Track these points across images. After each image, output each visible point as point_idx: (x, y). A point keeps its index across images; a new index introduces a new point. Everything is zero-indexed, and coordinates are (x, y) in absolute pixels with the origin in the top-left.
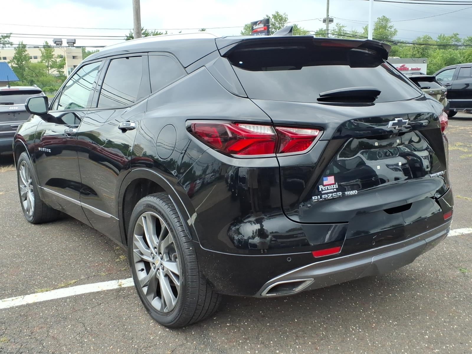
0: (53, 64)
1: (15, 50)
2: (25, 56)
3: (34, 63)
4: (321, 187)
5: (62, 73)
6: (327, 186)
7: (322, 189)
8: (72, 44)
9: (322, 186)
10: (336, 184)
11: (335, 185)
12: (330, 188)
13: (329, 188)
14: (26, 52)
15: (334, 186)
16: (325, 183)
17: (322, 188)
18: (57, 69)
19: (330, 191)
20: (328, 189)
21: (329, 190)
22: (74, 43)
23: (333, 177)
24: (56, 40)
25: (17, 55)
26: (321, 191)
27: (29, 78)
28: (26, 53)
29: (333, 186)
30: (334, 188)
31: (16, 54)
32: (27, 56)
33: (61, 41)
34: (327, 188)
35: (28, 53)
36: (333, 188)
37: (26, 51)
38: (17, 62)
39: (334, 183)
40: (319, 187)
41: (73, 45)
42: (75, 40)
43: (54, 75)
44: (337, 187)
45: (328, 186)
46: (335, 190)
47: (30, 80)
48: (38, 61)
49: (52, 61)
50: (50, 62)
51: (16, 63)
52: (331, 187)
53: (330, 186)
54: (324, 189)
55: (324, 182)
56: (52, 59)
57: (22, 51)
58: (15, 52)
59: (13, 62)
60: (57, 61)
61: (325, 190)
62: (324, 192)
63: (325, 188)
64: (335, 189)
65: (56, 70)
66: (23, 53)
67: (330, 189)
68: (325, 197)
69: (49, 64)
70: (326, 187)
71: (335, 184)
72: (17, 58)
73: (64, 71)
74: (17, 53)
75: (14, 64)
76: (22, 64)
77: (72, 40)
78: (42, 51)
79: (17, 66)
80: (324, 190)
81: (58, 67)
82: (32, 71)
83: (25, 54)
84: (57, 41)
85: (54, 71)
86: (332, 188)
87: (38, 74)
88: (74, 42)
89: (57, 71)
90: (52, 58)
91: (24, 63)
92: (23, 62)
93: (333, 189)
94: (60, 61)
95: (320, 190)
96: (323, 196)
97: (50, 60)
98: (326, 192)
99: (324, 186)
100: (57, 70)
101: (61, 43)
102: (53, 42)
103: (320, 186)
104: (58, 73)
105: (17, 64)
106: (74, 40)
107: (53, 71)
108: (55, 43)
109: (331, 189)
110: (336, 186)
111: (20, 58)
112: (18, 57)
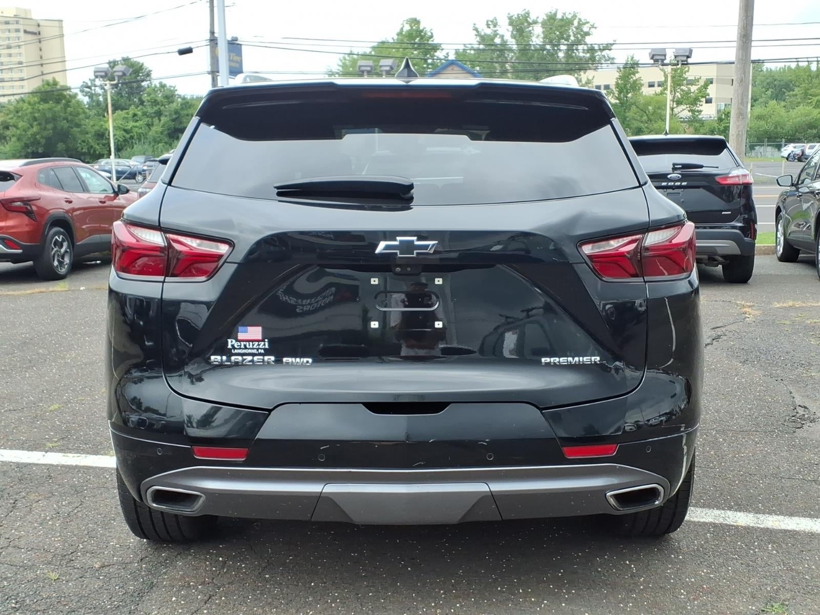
0: (682, 98)
1: (618, 72)
2: (635, 81)
3: (647, 94)
4: (231, 342)
5: (697, 114)
6: (245, 343)
7: (233, 346)
8: (685, 58)
9: (234, 341)
10: (265, 341)
11: (263, 343)
12: (251, 347)
13: (249, 346)
14: (636, 75)
15: (259, 345)
16: (241, 336)
17: (233, 343)
18: (688, 106)
19: (250, 351)
20: (246, 348)
21: (248, 349)
22: (688, 57)
23: (261, 328)
24: (654, 53)
25: (619, 82)
26: (231, 349)
27: (636, 124)
28: (637, 78)
29: (257, 343)
30: (260, 347)
31: (619, 79)
32: (637, 82)
33: (664, 54)
34: (245, 346)
35: (641, 77)
36: (258, 347)
37: (637, 72)
38: (618, 95)
39: (261, 338)
40: (227, 342)
41: (687, 61)
42: (691, 51)
43: (681, 118)
44: (267, 347)
45: (248, 343)
46: (262, 351)
47: (637, 128)
48: (656, 92)
49: (682, 90)
50: (678, 92)
51: (616, 96)
52: (253, 345)
53: (251, 343)
54: (238, 346)
55: (239, 334)
56: (682, 87)
57: (630, 74)
58: (617, 75)
59: (612, 95)
60: (692, 91)
61: (240, 348)
62: (236, 351)
63: (241, 346)
64: (261, 349)
65: (687, 108)
66: (632, 78)
67: (251, 349)
68: (236, 360)
69: (676, 98)
70: (242, 343)
71: (263, 340)
72: (619, 88)
73: (701, 109)
74: (621, 78)
75: (613, 97)
76: (627, 97)
77: (685, 50)
78: (665, 73)
79: (617, 101)
80: (237, 349)
81: (691, 102)
82: (642, 110)
83: (634, 78)
84: (656, 55)
85: (683, 110)
86: (255, 347)
87: (652, 117)
88: (687, 54)
89: (689, 111)
90: (683, 85)
91: (630, 95)
92: (628, 93)
93: (258, 349)
94: (697, 90)
95: (230, 346)
96: (233, 358)
97: (679, 88)
98: (242, 352)
99: (237, 340)
100: (689, 109)
101: (664, 58)
102: (650, 56)
103: (229, 341)
104: (690, 114)
105: (617, 98)
106: (688, 51)
107: (681, 111)
108: (652, 58)
109: (253, 349)
110: (264, 345)
111: (624, 87)
112: (622, 84)
